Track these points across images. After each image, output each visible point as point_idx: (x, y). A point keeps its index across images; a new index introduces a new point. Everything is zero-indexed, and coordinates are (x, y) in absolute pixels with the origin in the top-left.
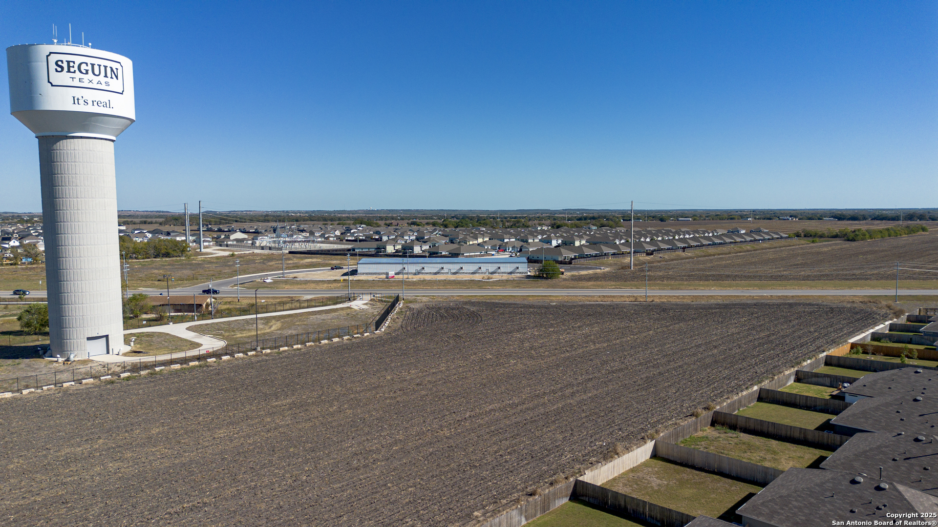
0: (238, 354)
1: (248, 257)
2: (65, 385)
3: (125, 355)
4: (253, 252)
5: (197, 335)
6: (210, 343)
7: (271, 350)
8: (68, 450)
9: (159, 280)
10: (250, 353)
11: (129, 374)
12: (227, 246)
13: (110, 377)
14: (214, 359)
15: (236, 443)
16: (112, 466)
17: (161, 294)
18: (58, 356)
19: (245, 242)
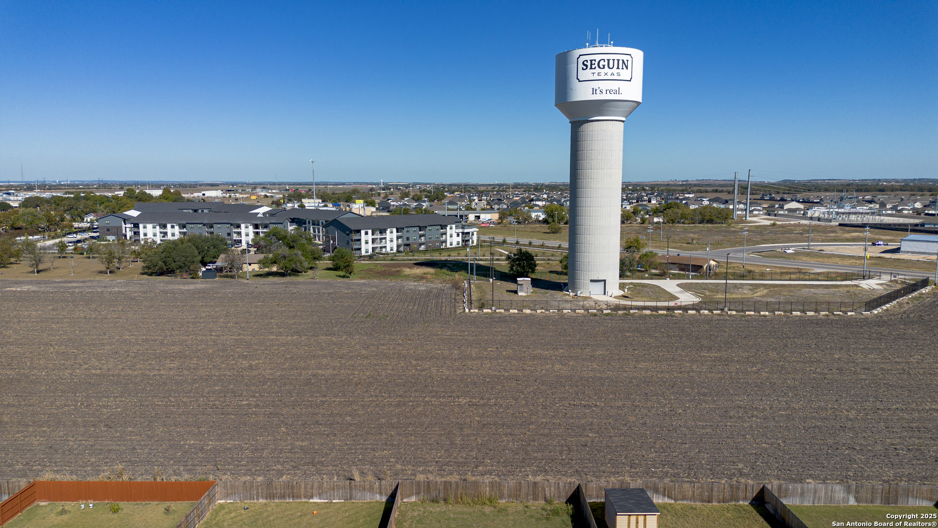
0: (704, 311)
1: (789, 227)
2: (565, 311)
3: (615, 297)
4: (799, 223)
5: (681, 291)
6: (687, 298)
7: (736, 312)
8: (539, 351)
9: (688, 243)
10: (715, 312)
11: (610, 311)
12: (775, 215)
13: (596, 311)
14: (681, 312)
15: (649, 374)
16: (557, 366)
17: (678, 255)
18: (570, 291)
19: (798, 212)
